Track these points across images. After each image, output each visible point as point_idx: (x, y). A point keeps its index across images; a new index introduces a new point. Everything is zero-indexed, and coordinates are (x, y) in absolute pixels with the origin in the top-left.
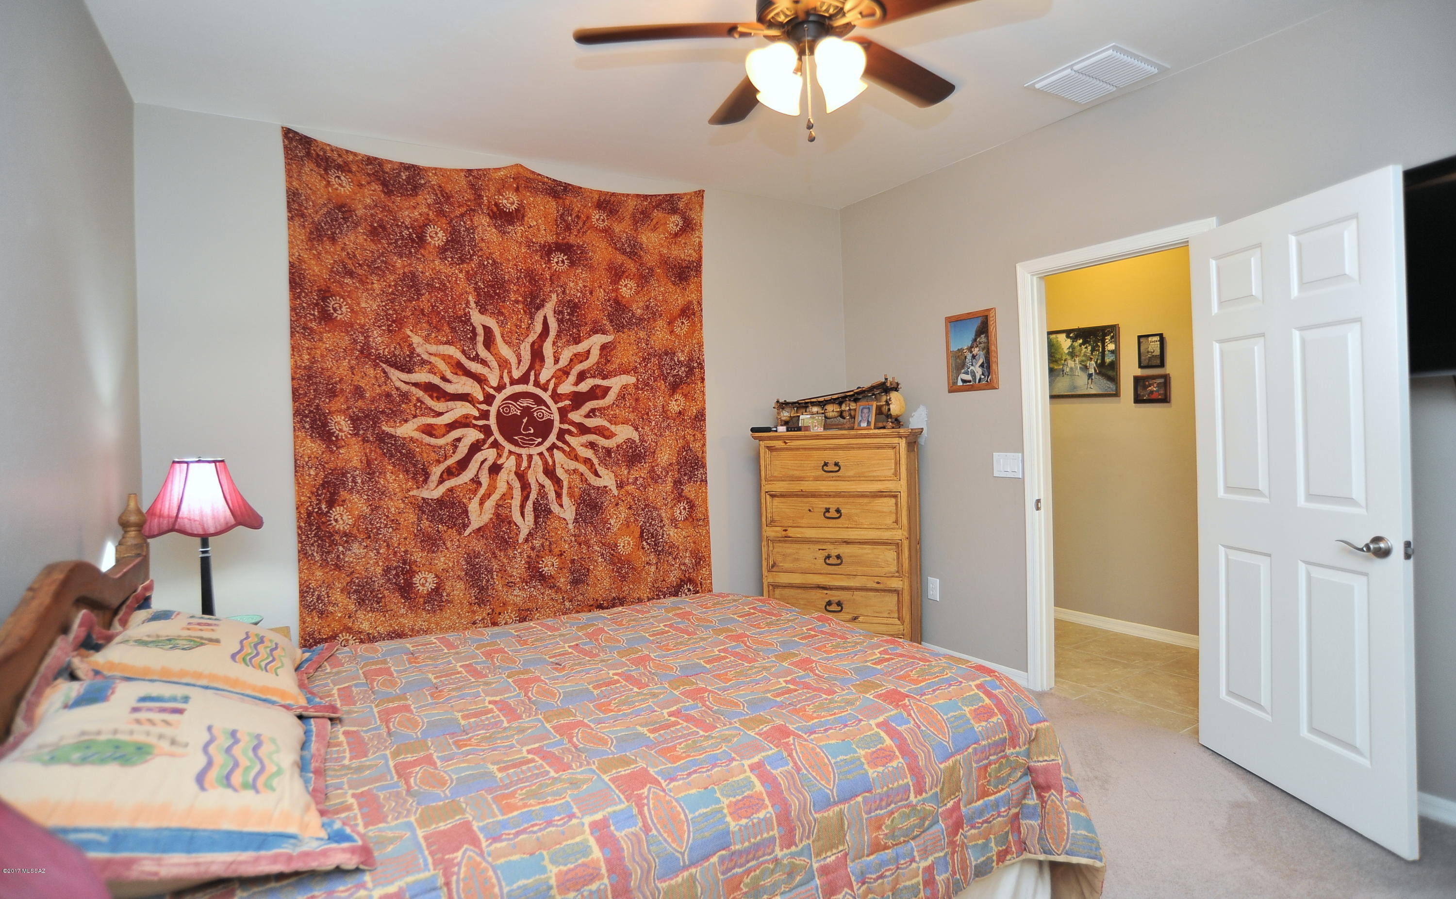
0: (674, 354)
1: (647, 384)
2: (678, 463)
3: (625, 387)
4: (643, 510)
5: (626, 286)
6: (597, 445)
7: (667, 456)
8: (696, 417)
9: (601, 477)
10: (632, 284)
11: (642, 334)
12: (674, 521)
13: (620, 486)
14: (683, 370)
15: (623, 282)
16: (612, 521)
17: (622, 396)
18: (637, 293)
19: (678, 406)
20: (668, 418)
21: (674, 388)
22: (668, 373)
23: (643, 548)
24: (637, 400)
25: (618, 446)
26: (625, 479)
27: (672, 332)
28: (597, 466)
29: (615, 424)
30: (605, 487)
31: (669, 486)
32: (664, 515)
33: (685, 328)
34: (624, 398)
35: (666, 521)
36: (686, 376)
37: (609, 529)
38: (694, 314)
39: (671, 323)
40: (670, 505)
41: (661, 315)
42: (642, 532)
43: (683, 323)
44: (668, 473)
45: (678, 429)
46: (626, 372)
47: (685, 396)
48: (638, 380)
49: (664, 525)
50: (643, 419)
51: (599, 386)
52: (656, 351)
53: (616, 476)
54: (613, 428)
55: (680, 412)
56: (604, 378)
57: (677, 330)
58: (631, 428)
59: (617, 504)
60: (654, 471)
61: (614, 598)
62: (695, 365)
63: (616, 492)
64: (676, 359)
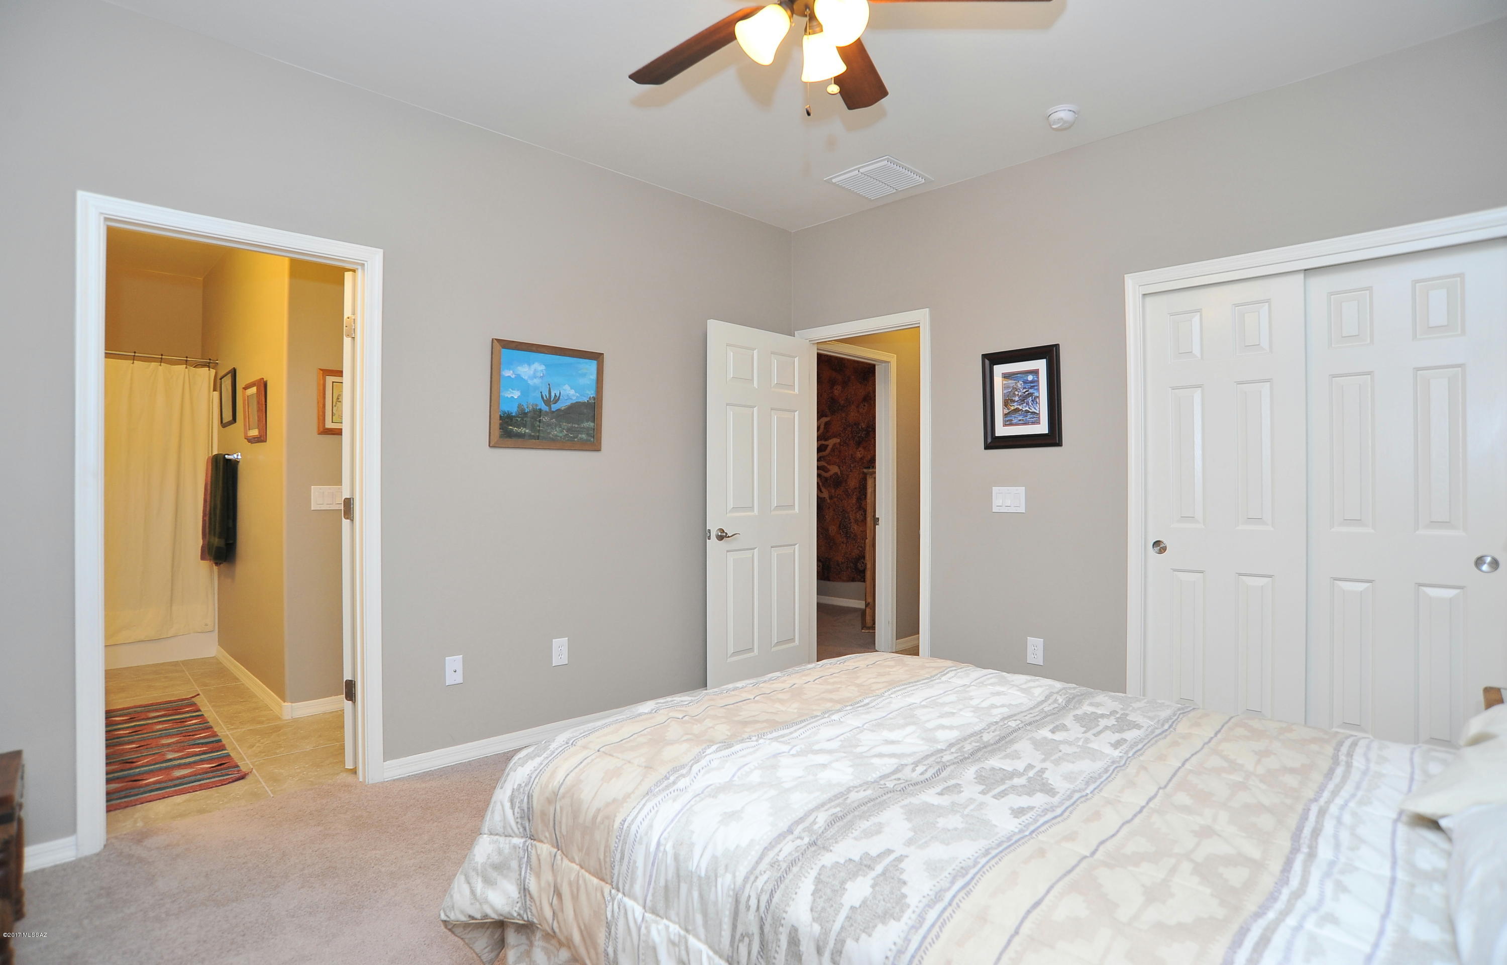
0: (859, 424)
1: (845, 443)
2: (860, 487)
3: (835, 445)
4: (842, 512)
5: (837, 389)
6: (821, 476)
7: (853, 484)
8: (870, 461)
9: (822, 492)
10: (839, 388)
11: (844, 415)
12: (856, 521)
13: (831, 498)
14: (863, 434)
15: (835, 388)
16: (827, 517)
17: (833, 450)
18: (842, 392)
19: (861, 454)
20: (855, 462)
21: (859, 444)
22: (855, 436)
23: (840, 534)
24: (840, 452)
25: (830, 477)
26: (834, 495)
27: (858, 411)
28: (821, 487)
29: (830, 465)
30: (825, 498)
31: (854, 501)
32: (851, 517)
33: (866, 408)
34: (834, 451)
35: (852, 521)
36: (865, 437)
37: (825, 520)
38: (871, 399)
39: (858, 407)
40: (854, 512)
41: (853, 403)
42: (840, 525)
43: (864, 406)
44: (854, 493)
45: (860, 468)
46: (835, 437)
47: (864, 448)
48: (841, 440)
49: (851, 523)
50: (842, 462)
51: (823, 445)
52: (850, 423)
53: (829, 493)
54: (828, 467)
55: (861, 458)
56: (826, 440)
57: (861, 410)
58: (837, 467)
59: (829, 508)
60: (847, 491)
61: (826, 558)
62: (871, 429)
63: (829, 501)
64: (860, 427)
